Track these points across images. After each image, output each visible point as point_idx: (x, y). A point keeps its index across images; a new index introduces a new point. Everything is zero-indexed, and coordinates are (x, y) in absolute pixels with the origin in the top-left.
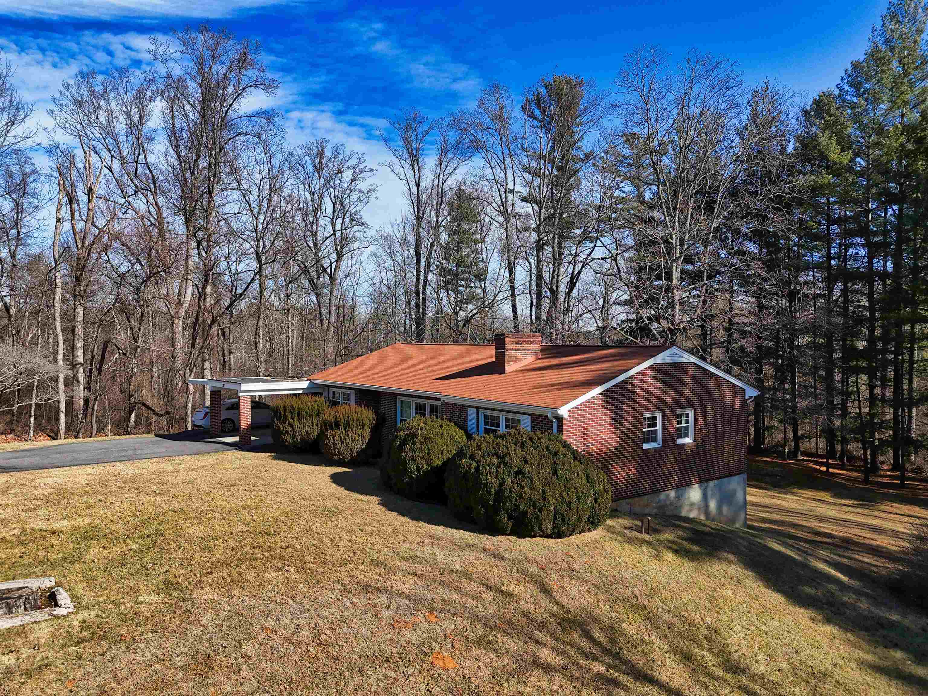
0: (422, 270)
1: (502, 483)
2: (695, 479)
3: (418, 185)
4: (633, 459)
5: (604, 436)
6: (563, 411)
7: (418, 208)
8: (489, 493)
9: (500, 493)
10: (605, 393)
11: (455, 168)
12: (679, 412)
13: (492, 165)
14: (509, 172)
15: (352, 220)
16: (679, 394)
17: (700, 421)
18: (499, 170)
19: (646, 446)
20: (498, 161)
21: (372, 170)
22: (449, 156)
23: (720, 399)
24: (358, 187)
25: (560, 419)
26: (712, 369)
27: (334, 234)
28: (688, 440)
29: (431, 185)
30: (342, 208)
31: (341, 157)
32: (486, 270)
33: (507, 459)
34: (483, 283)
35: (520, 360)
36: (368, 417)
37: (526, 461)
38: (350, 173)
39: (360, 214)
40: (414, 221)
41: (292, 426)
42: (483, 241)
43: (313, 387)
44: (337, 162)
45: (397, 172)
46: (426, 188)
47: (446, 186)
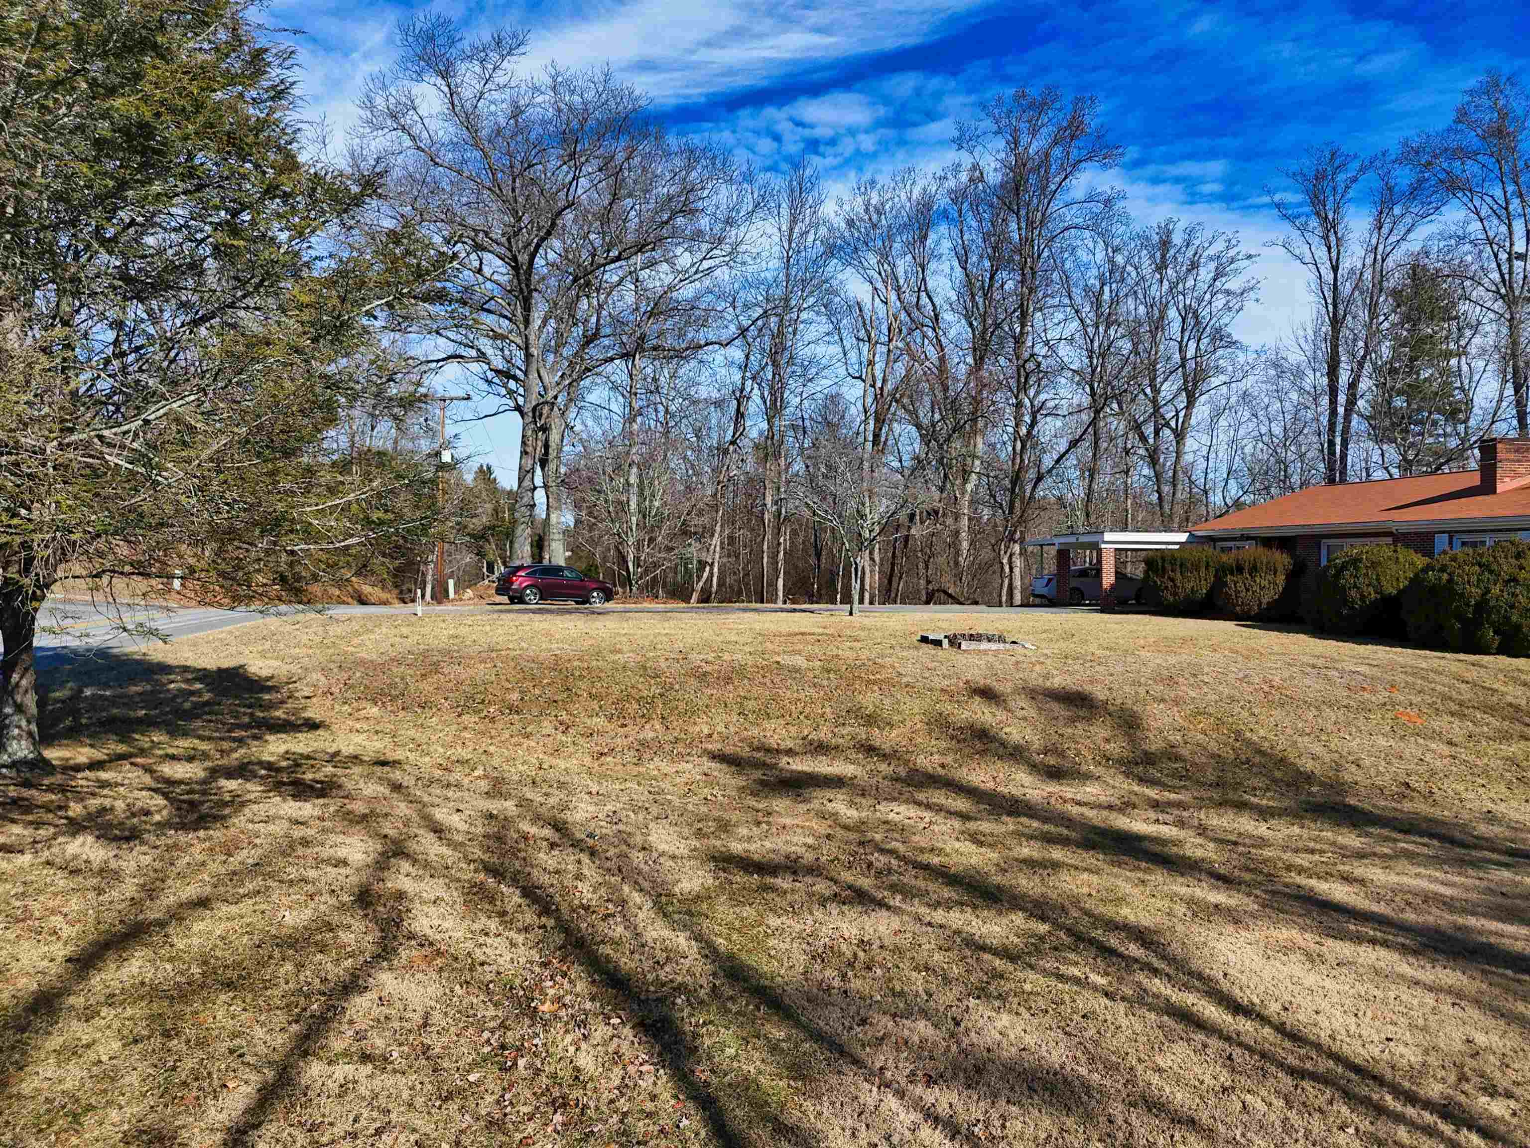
0: (1341, 410)
1: (1488, 591)
3: (1335, 269)
7: (1335, 306)
8: (1468, 605)
9: (1483, 602)
11: (1409, 231)
13: (1483, 214)
15: (1213, 340)
18: (1496, 222)
20: (1495, 207)
21: (1250, 257)
22: (1397, 211)
24: (1226, 287)
27: (1183, 366)
29: (1359, 266)
30: (1198, 323)
31: (1197, 242)
32: (1469, 403)
33: (1495, 567)
34: (1461, 428)
35: (1521, 475)
36: (1282, 559)
37: (1521, 568)
38: (1212, 266)
39: (1229, 330)
40: (1326, 328)
41: (1172, 580)
42: (1462, 352)
43: (1194, 539)
44: (1190, 253)
45: (1297, 252)
46: (1352, 271)
47: (1390, 263)
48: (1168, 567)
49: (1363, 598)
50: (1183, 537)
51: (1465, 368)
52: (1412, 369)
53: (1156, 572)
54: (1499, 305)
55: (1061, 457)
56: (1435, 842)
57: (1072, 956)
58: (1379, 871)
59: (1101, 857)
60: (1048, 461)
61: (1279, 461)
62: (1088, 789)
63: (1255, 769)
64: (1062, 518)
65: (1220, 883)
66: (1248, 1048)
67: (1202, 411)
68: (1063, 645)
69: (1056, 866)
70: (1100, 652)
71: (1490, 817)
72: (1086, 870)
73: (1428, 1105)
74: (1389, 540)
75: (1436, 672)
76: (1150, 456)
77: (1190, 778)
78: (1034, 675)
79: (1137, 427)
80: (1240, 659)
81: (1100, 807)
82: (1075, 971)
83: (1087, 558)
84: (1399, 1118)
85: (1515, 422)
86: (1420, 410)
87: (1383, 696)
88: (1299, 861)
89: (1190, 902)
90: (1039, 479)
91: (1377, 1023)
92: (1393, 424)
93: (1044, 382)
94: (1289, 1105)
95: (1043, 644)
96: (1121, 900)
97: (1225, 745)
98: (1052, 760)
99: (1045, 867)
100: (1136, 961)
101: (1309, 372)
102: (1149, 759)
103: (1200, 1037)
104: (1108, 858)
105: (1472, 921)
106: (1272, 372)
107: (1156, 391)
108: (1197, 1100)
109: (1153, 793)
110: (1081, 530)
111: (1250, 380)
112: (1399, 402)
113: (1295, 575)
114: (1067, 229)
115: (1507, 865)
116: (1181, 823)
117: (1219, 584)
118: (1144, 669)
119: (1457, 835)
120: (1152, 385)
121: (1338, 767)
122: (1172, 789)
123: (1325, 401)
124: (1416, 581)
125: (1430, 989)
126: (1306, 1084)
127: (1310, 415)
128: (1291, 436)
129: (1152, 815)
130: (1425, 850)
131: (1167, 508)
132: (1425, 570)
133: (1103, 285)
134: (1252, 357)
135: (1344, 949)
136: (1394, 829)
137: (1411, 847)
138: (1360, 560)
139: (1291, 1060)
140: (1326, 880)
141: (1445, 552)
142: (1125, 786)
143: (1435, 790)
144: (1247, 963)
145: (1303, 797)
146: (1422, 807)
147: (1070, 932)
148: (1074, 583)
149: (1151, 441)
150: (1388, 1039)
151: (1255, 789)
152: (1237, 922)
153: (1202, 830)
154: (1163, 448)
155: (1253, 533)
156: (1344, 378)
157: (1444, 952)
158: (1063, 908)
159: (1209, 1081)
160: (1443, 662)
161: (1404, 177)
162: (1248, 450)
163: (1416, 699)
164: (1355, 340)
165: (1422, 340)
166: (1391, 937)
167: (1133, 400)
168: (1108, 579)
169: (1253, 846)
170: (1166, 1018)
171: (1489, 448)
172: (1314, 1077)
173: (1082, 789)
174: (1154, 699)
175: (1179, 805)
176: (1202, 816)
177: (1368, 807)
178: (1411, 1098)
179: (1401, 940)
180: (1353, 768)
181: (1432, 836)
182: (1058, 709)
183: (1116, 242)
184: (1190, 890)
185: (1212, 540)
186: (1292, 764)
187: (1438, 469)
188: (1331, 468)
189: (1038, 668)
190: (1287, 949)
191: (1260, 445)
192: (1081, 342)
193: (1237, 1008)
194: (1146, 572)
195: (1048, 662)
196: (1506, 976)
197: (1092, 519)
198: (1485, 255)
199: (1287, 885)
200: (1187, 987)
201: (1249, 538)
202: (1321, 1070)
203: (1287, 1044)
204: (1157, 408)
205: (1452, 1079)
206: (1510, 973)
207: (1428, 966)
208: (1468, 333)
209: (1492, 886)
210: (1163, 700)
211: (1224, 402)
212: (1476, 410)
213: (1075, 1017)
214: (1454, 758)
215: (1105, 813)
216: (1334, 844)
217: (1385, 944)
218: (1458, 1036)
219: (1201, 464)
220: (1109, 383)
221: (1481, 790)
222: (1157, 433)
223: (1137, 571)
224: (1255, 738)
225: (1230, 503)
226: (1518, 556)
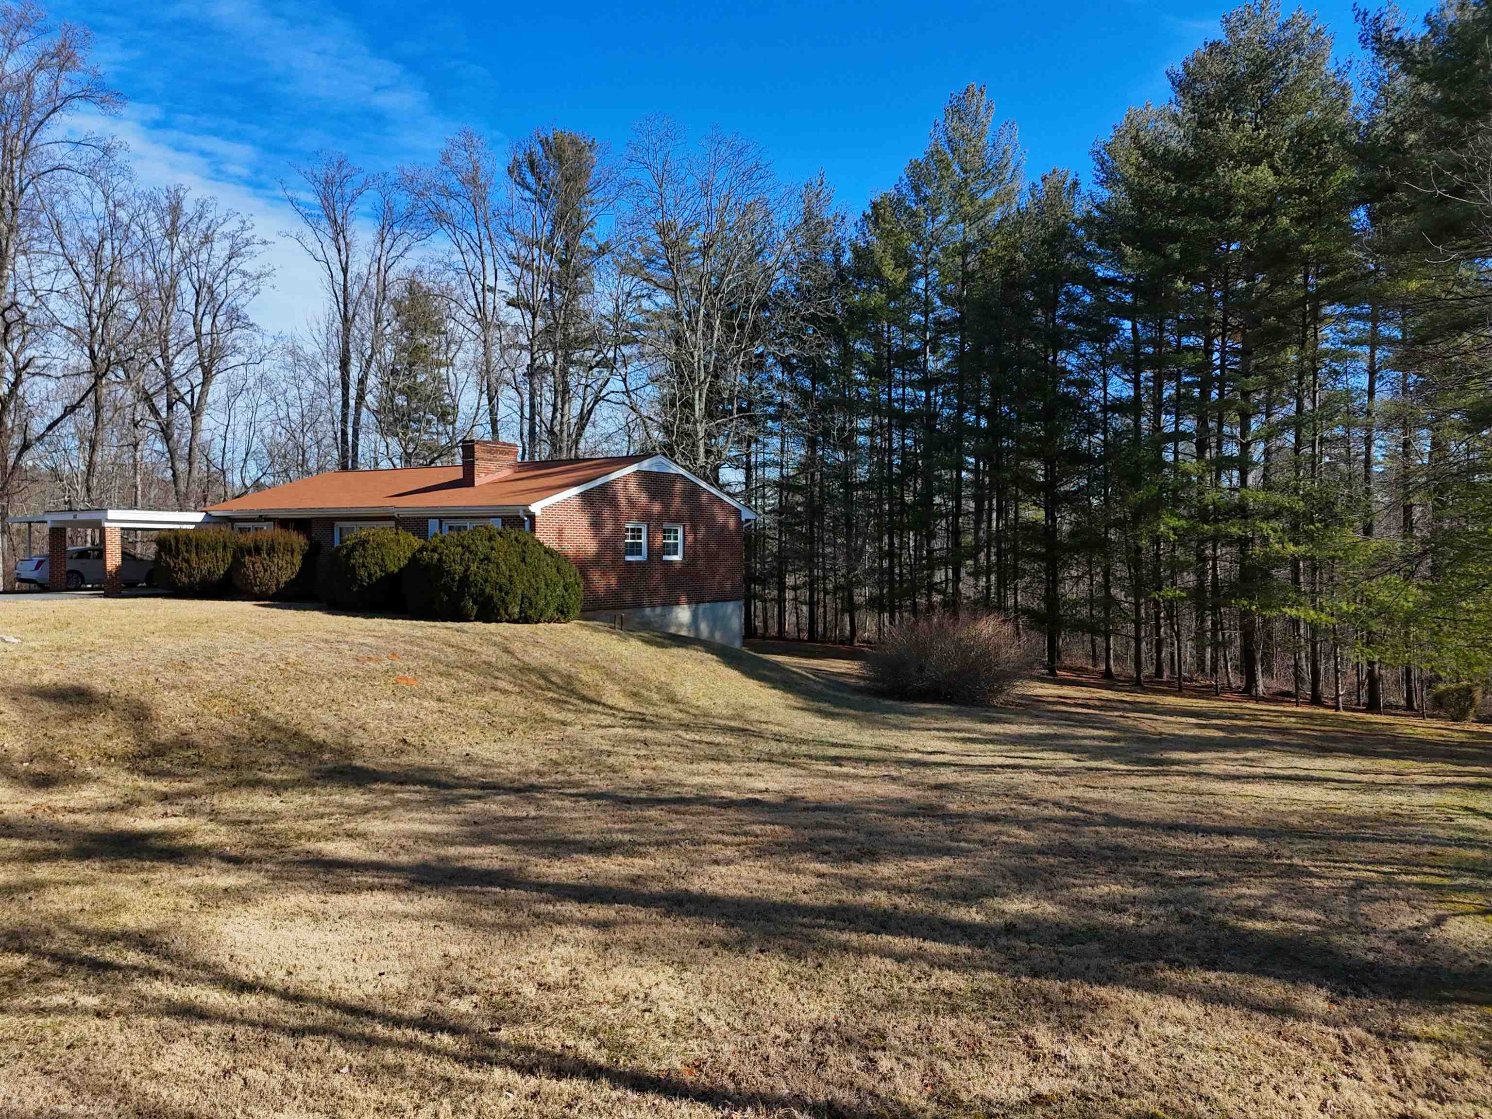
0: (352, 403)
1: (468, 568)
2: (683, 599)
3: (345, 271)
4: (614, 569)
5: (583, 541)
6: (536, 508)
7: (345, 306)
8: (453, 579)
9: (465, 578)
10: (583, 495)
11: (406, 250)
12: (666, 526)
13: (463, 248)
14: (488, 261)
15: (230, 319)
16: (666, 506)
17: (690, 538)
18: (473, 257)
19: (629, 558)
20: (472, 244)
21: (265, 243)
22: (396, 230)
23: (713, 518)
24: (241, 267)
25: (532, 517)
26: (704, 485)
27: (198, 339)
28: (677, 558)
29: (366, 272)
30: (213, 298)
31: (210, 216)
32: (455, 407)
33: (473, 547)
34: (450, 428)
35: (493, 473)
36: (299, 541)
37: (492, 549)
38: (227, 243)
39: (245, 311)
40: (338, 324)
41: (187, 561)
42: (450, 364)
43: (210, 520)
44: (203, 225)
45: (310, 248)
46: (359, 276)
47: (391, 275)
48: (183, 548)
49: (370, 576)
50: (199, 517)
51: (452, 377)
52: (411, 373)
53: (169, 552)
54: (476, 327)
55: (55, 423)
56: (426, 788)
57: (57, 983)
58: (379, 823)
59: (97, 865)
60: (37, 426)
61: (297, 446)
62: (84, 794)
63: (270, 746)
64: (58, 492)
65: (231, 866)
66: (253, 1024)
67: (218, 389)
68: (54, 635)
69: (39, 886)
70: (101, 641)
71: (469, 759)
72: (78, 883)
73: (411, 1023)
74: (392, 523)
75: (428, 639)
76: (163, 430)
77: (203, 764)
78: (18, 672)
79: (148, 398)
80: (257, 639)
81: (99, 810)
82: (60, 1000)
83: (87, 540)
84: (388, 1043)
85: (489, 427)
86: (416, 410)
87: (385, 664)
88: (309, 827)
89: (197, 892)
90: (26, 446)
91: (373, 962)
92: (396, 420)
93: (31, 336)
94: (289, 1065)
95: (31, 636)
96: (119, 907)
97: (241, 725)
98: (39, 767)
99: (27, 891)
100: (135, 968)
101: (323, 364)
102: (159, 751)
103: (203, 1028)
104: (106, 865)
105: (452, 851)
106: (289, 359)
107: (169, 363)
108: (197, 1093)
109: (161, 786)
110: (81, 506)
111: (267, 365)
112: (400, 401)
113: (310, 556)
114: (57, 168)
115: (479, 798)
116: (192, 812)
117: (237, 564)
118: (153, 656)
119: (443, 778)
120: (165, 358)
121: (347, 733)
122: (183, 778)
123: (338, 392)
124: (414, 560)
125: (416, 918)
126: (307, 1041)
127: (325, 404)
128: (308, 422)
129: (159, 808)
130: (418, 797)
131: (182, 487)
132: (422, 549)
133: (103, 239)
134: (269, 342)
135: (346, 901)
136: (393, 782)
137: (406, 796)
138: (368, 542)
139: (294, 1022)
140: (333, 840)
141: (436, 535)
142: (130, 783)
143: (427, 742)
144: (254, 938)
145: (315, 766)
146: (415, 759)
147: (54, 957)
148: (72, 565)
149: (164, 415)
150: (381, 974)
151: (269, 765)
152: (246, 901)
153: (214, 815)
154: (177, 422)
155: (272, 515)
156: (354, 373)
157: (429, 883)
158: (48, 933)
159: (210, 1069)
160: (434, 631)
161: (402, 201)
162: (268, 432)
163: (413, 665)
164: (363, 339)
165: (417, 348)
166: (386, 881)
167: (141, 369)
168: (113, 559)
169: (266, 821)
170: (166, 1019)
171: (468, 448)
172: (313, 1031)
173: (76, 795)
174: (165, 687)
175: (191, 794)
176: (215, 801)
177: (371, 766)
178: (397, 1022)
179: (394, 881)
180: (360, 732)
181: (422, 782)
182: (47, 708)
183: (118, 196)
184: (198, 880)
185: (230, 520)
186: (307, 736)
187: (432, 462)
188: (344, 456)
189: (22, 664)
190: (293, 916)
191: (279, 428)
192: (78, 297)
193: (242, 987)
194: (158, 553)
195: (36, 656)
196: (475, 892)
197: (94, 495)
198: (465, 283)
199: (297, 854)
200: (191, 981)
201: (267, 519)
202: (321, 1021)
203: (290, 1007)
204: (169, 382)
205: (431, 993)
206: (477, 888)
207: (416, 898)
208: (454, 347)
209: (469, 818)
210: (174, 687)
211: (241, 383)
212: (460, 415)
213: (58, 1050)
214: (441, 712)
215: (104, 816)
216: (341, 805)
217: (382, 888)
218: (437, 953)
219: (218, 443)
220: (112, 348)
221: (462, 737)
222: (170, 407)
223: (147, 551)
224: (271, 715)
225: (248, 483)
226: (490, 539)
